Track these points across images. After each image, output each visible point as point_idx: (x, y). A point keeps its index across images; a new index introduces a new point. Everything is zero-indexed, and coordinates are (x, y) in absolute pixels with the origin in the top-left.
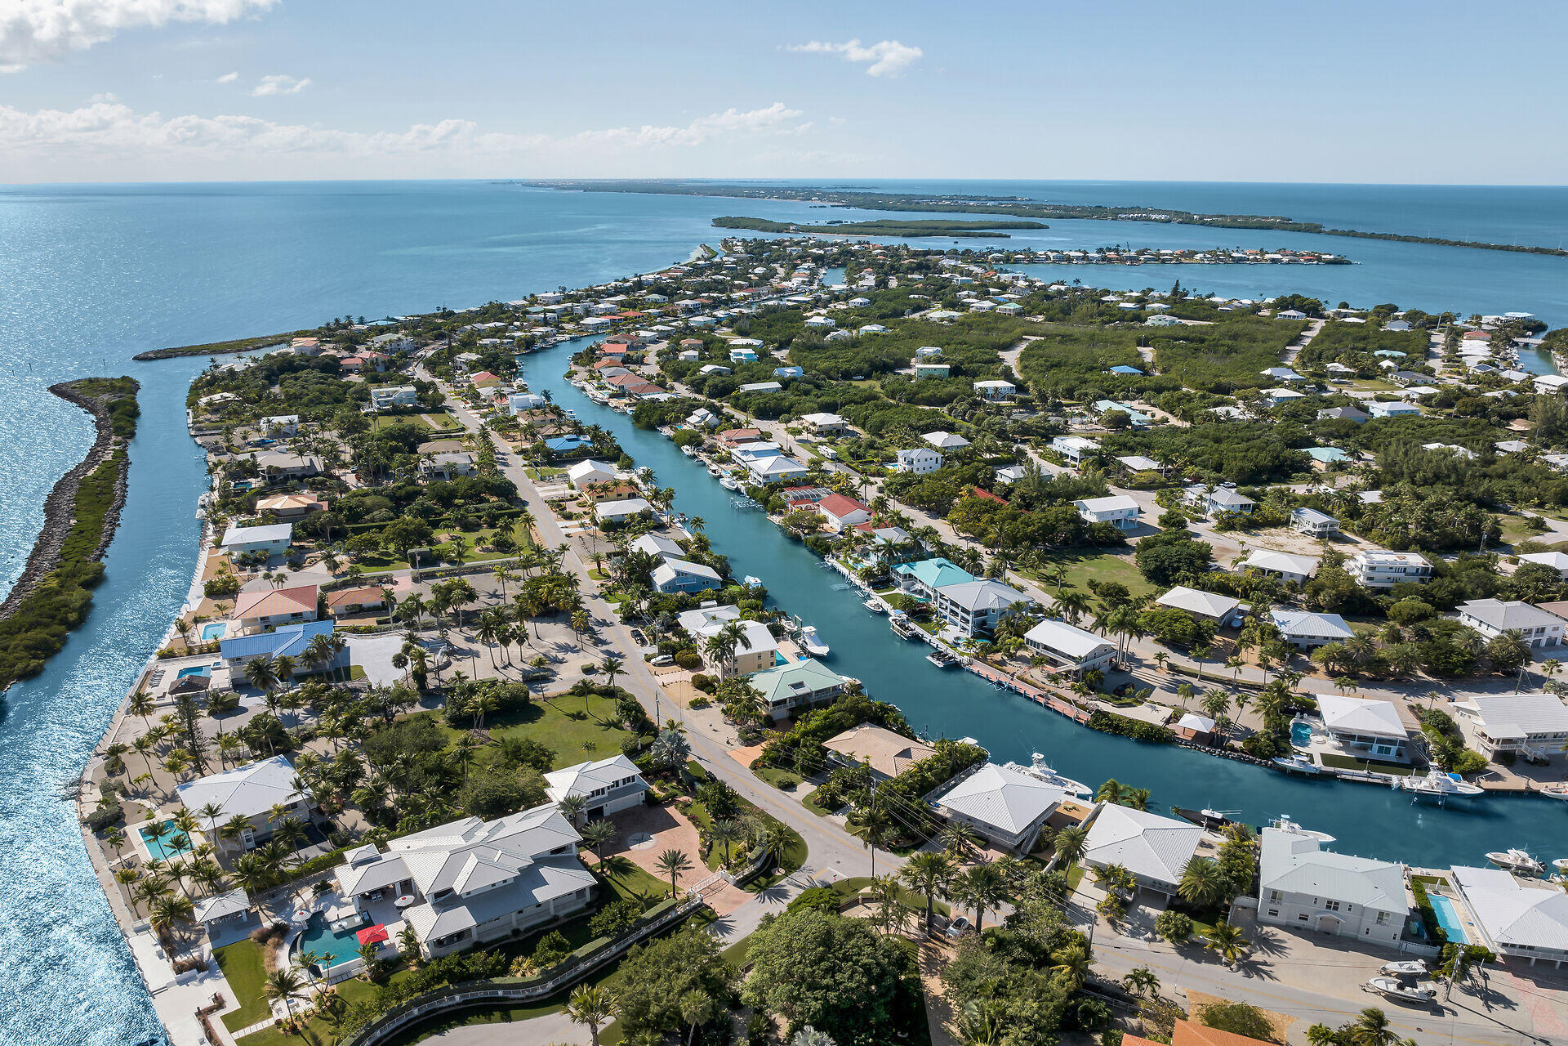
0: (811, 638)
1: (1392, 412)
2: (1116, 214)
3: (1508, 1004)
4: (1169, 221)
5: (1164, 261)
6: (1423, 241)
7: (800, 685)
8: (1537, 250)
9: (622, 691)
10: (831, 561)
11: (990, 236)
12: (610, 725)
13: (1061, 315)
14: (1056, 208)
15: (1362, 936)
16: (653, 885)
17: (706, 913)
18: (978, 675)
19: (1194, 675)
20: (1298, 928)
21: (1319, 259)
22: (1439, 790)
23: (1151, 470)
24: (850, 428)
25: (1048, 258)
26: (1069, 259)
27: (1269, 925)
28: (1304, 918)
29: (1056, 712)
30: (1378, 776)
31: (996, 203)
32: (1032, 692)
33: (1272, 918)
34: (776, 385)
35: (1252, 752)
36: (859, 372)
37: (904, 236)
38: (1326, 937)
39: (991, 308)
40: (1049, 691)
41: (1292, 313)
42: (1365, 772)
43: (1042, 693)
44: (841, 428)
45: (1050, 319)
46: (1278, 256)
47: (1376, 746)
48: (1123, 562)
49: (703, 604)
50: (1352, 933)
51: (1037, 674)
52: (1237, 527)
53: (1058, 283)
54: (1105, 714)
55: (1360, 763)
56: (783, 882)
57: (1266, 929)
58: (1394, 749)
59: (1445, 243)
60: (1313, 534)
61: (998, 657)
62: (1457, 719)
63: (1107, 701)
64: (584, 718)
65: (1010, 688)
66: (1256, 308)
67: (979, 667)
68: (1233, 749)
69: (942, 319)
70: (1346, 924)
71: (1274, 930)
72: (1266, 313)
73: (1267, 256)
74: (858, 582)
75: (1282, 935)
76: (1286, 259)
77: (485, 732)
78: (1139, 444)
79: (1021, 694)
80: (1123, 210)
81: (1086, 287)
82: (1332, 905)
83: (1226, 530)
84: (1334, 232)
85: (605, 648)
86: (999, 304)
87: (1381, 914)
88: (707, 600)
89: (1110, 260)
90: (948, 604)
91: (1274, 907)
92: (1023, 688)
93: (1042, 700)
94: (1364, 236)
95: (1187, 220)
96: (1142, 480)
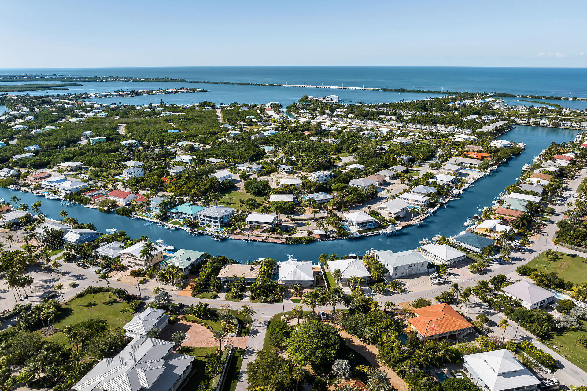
0: (162, 244)
1: (271, 134)
2: (106, 79)
3: (457, 275)
4: (128, 81)
5: (142, 94)
6: (222, 83)
7: (189, 259)
8: (257, 84)
9: (103, 287)
10: (133, 216)
11: (60, 89)
12: (111, 303)
13: (126, 115)
14: (78, 78)
15: (419, 272)
16: (208, 350)
17: (238, 350)
18: (235, 239)
19: (301, 220)
20: (402, 277)
21: (196, 90)
22: (393, 231)
23: (220, 162)
24: (84, 166)
25: (96, 96)
26: (105, 96)
27: (396, 279)
28: (403, 273)
29: (273, 243)
30: (375, 232)
31: (49, 77)
32: (261, 239)
33: (396, 276)
34: (31, 154)
35: (340, 236)
36: (62, 145)
37: (19, 91)
38: (411, 276)
39: (94, 115)
40: (267, 237)
41: (207, 107)
42: (371, 232)
43: (263, 238)
44: (80, 166)
45: (122, 117)
46: (182, 90)
47: (368, 224)
48: (240, 192)
49: (101, 244)
50: (415, 272)
51: (256, 232)
52: (264, 174)
53: (112, 104)
54: (291, 238)
55: (368, 230)
56: (252, 328)
57: (396, 280)
58: (372, 224)
59: (229, 83)
60: (287, 172)
61: (238, 231)
62: (379, 211)
63: (286, 234)
64: (95, 304)
65: (251, 240)
66: (194, 107)
67: (233, 237)
68: (333, 237)
69: (78, 121)
70: (414, 270)
71: (398, 280)
72: (197, 109)
73: (179, 90)
74: (156, 221)
75: (401, 280)
76: (185, 91)
77: (51, 327)
78: (207, 154)
79: (256, 241)
80: (108, 78)
81: (125, 104)
82: (410, 266)
83: (261, 176)
84: (191, 82)
85: (70, 275)
86: (96, 113)
87: (422, 263)
88: (101, 242)
89: (122, 95)
90: (205, 218)
91: (396, 272)
92: (256, 239)
93: (265, 241)
94: (202, 82)
95: (135, 80)
96: (220, 166)
